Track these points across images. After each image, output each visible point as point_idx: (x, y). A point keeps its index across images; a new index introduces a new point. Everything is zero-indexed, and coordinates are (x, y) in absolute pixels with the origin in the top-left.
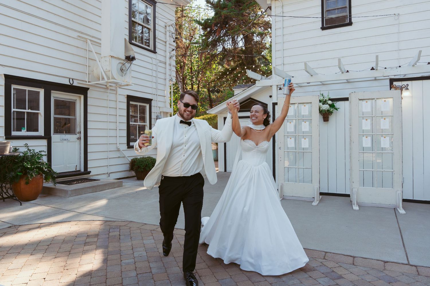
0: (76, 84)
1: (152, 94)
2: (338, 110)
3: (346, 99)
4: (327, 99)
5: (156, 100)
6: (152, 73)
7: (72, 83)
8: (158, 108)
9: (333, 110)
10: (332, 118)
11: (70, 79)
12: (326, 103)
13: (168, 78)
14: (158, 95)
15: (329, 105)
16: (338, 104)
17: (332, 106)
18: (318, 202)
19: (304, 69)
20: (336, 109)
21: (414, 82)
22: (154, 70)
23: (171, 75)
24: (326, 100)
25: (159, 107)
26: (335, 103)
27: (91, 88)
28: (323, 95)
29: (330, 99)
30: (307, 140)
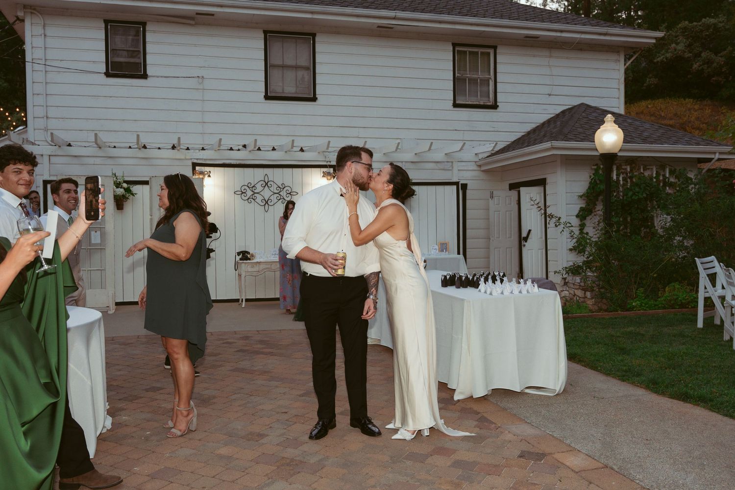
2: (134, 196)
3: (146, 183)
4: (121, 181)
9: (129, 196)
10: (128, 206)
12: (120, 186)
15: (124, 188)
16: (135, 189)
17: (128, 190)
18: (114, 311)
19: (94, 141)
20: (133, 194)
21: (216, 168)
24: (119, 182)
26: (131, 186)
28: (115, 175)
29: (125, 182)
30: (99, 233)
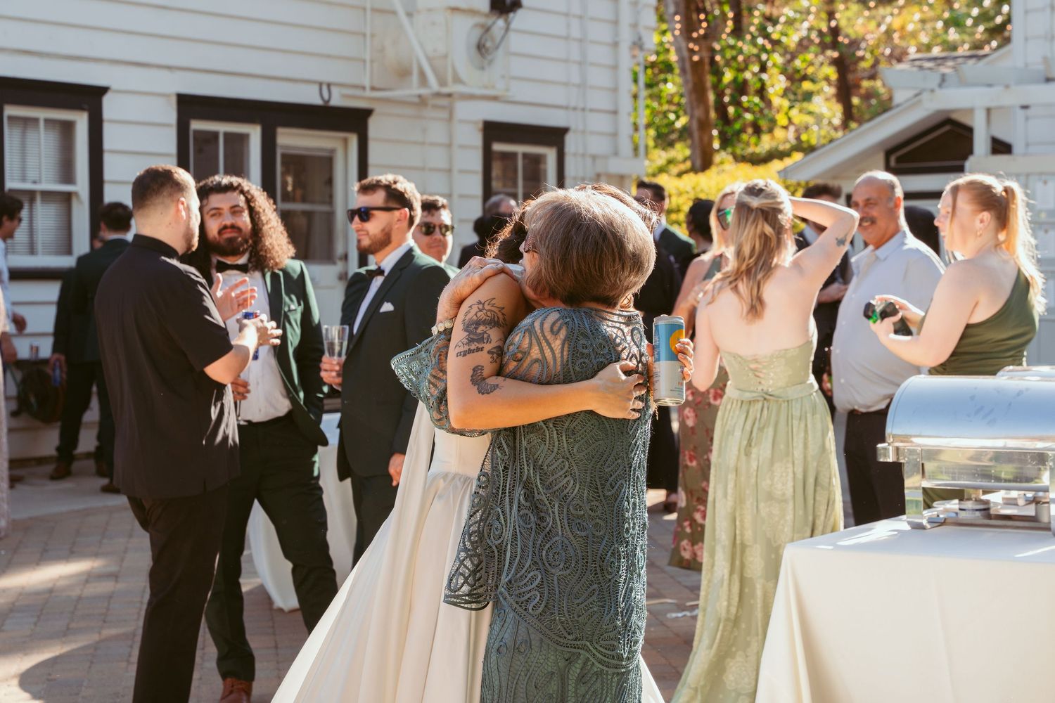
0: (338, 99)
1: (566, 108)
5: (581, 127)
6: (568, 26)
7: (326, 96)
8: (589, 161)
11: (321, 84)
13: (626, 37)
14: (591, 110)
22: (574, 16)
23: (635, 26)
25: (594, 157)
27: (378, 108)
